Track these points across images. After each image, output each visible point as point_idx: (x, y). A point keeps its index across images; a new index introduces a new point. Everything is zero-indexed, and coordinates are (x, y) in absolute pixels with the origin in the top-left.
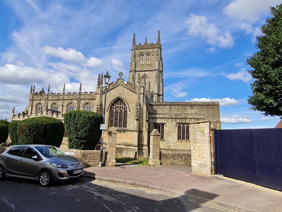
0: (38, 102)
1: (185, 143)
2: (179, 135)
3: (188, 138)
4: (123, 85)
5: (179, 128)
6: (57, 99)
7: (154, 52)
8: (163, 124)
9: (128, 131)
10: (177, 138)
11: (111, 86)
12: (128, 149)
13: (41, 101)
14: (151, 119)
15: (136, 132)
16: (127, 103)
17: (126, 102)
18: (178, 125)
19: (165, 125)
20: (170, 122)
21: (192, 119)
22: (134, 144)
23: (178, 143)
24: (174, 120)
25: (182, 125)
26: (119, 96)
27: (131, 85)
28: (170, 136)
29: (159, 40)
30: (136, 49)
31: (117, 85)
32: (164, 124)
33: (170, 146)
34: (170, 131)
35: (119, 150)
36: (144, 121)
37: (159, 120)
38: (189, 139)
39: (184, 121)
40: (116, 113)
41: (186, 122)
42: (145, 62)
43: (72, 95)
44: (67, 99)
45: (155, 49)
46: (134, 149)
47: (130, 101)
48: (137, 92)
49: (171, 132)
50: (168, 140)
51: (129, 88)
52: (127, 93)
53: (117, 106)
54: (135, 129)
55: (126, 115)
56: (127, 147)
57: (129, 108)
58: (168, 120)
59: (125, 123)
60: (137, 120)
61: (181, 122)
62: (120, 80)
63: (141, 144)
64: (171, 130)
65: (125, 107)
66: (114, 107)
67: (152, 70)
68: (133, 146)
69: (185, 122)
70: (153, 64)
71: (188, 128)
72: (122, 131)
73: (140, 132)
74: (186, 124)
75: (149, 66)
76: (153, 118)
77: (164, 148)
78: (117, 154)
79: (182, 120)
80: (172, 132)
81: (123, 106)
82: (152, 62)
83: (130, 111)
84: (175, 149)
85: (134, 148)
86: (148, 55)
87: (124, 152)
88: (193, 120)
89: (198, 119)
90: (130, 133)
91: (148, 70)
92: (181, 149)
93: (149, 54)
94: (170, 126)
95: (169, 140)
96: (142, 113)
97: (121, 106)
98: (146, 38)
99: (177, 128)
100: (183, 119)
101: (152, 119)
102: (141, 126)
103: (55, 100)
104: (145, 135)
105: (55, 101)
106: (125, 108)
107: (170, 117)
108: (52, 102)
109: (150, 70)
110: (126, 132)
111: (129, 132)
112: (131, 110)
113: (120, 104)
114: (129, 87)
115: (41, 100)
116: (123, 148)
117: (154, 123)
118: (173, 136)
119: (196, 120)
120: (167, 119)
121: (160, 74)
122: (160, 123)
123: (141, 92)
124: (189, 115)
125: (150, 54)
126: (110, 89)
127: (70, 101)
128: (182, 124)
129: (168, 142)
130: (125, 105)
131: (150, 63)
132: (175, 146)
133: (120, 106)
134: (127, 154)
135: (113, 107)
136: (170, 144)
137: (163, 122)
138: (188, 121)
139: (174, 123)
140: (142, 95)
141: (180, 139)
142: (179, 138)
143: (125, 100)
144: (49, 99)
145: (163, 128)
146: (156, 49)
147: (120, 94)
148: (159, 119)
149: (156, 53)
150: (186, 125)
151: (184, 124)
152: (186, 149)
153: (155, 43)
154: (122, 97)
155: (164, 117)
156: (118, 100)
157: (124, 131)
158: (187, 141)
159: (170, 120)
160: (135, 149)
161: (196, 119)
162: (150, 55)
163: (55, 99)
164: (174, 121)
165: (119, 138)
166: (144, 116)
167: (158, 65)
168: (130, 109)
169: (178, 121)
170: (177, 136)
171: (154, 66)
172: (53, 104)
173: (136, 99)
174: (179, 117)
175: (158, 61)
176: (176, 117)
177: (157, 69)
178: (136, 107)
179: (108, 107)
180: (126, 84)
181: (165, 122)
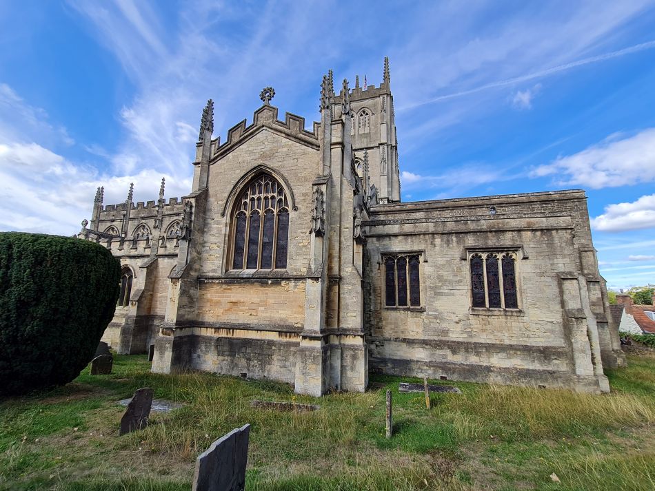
0: (109, 224)
1: (503, 319)
2: (476, 291)
3: (512, 301)
4: (274, 126)
5: (475, 265)
6: (146, 215)
7: (375, 105)
8: (414, 257)
9: (288, 279)
10: (468, 301)
11: (238, 136)
12: (289, 345)
13: (114, 223)
14: (374, 239)
15: (316, 279)
16: (287, 183)
17: (284, 179)
18: (469, 256)
19: (421, 259)
20: (441, 246)
21: (523, 233)
22: (307, 328)
23: (474, 321)
24: (454, 239)
25: (484, 256)
26: (260, 162)
27: (300, 123)
28: (441, 294)
29: (387, 77)
30: (335, 104)
31: (255, 128)
32: (420, 253)
33: (445, 332)
34: (440, 277)
35: (258, 351)
36: (348, 241)
37: (399, 242)
38: (515, 305)
39: (492, 241)
40: (254, 221)
41: (502, 243)
42: (357, 131)
43: (180, 204)
44: (169, 213)
45: (378, 99)
46: (307, 349)
47: (296, 174)
48: (319, 142)
49: (446, 281)
50: (436, 311)
51: (293, 133)
52: (286, 149)
53: (256, 197)
54: (309, 268)
55: (284, 227)
56: (284, 339)
57: (293, 200)
58: (434, 238)
59: (282, 252)
60: (319, 234)
61: (480, 244)
62: (266, 113)
63: (336, 327)
64: (445, 273)
65: (281, 199)
66: (248, 201)
67: (372, 146)
68: (304, 337)
69: (497, 245)
70: (376, 133)
71: (509, 265)
72: (270, 282)
73: (333, 282)
74: (500, 249)
75: (367, 137)
76: (380, 237)
77: (421, 337)
78: (252, 363)
79: (487, 238)
80: (450, 282)
81: (275, 195)
82: (372, 127)
83: (295, 209)
84: (466, 341)
85: (306, 344)
86: (361, 115)
87: (275, 357)
88: (529, 233)
89: (548, 230)
90: (295, 286)
91: (363, 147)
92: (488, 341)
93: (364, 112)
94: (441, 261)
95: (441, 309)
96: (338, 212)
97: (270, 195)
98: (357, 77)
99: (468, 267)
100: (490, 235)
101: (378, 240)
102: (336, 259)
103: (143, 218)
104: (350, 291)
105: (143, 221)
106: (280, 201)
107: (440, 229)
108: (136, 222)
109: (369, 146)
110: (283, 283)
111: (292, 284)
112: (299, 206)
113: (267, 192)
114: (294, 130)
115: (113, 221)
116: (271, 343)
117: (383, 254)
118: (453, 295)
119: (538, 233)
120: (427, 236)
121: (392, 155)
122: (404, 253)
123: (334, 140)
124: (512, 217)
125: (367, 111)
126: (232, 144)
127: (176, 218)
128: (484, 250)
129: (436, 318)
130: (281, 192)
131: (367, 130)
132: (463, 332)
133: (266, 198)
134: (284, 366)
135: (243, 201)
136: (445, 325)
137: (416, 248)
138: (507, 240)
139: (456, 251)
140: (337, 151)
141: (483, 304)
142: (477, 302)
143: (278, 173)
144: (131, 216)
145: (415, 268)
146: (381, 98)
147: (263, 156)
148: (400, 238)
149: (380, 108)
150: (500, 256)
151: (492, 250)
152: (507, 342)
153: (377, 86)
154: (271, 164)
155: (417, 230)
156: (260, 177)
157: (277, 280)
158: (509, 314)
159: (438, 240)
160: (312, 350)
161: (542, 230)
162: (367, 114)
163: (143, 216)
164: (455, 244)
165: (259, 306)
166: (348, 223)
167: (388, 134)
168: (296, 201)
169: (470, 241)
170: (469, 294)
171: (377, 137)
172: (138, 228)
173: (314, 166)
174: (472, 226)
175: (387, 123)
176: (462, 227)
177: (385, 141)
178: (315, 187)
179: (225, 201)
180: (284, 122)
181: (421, 247)
